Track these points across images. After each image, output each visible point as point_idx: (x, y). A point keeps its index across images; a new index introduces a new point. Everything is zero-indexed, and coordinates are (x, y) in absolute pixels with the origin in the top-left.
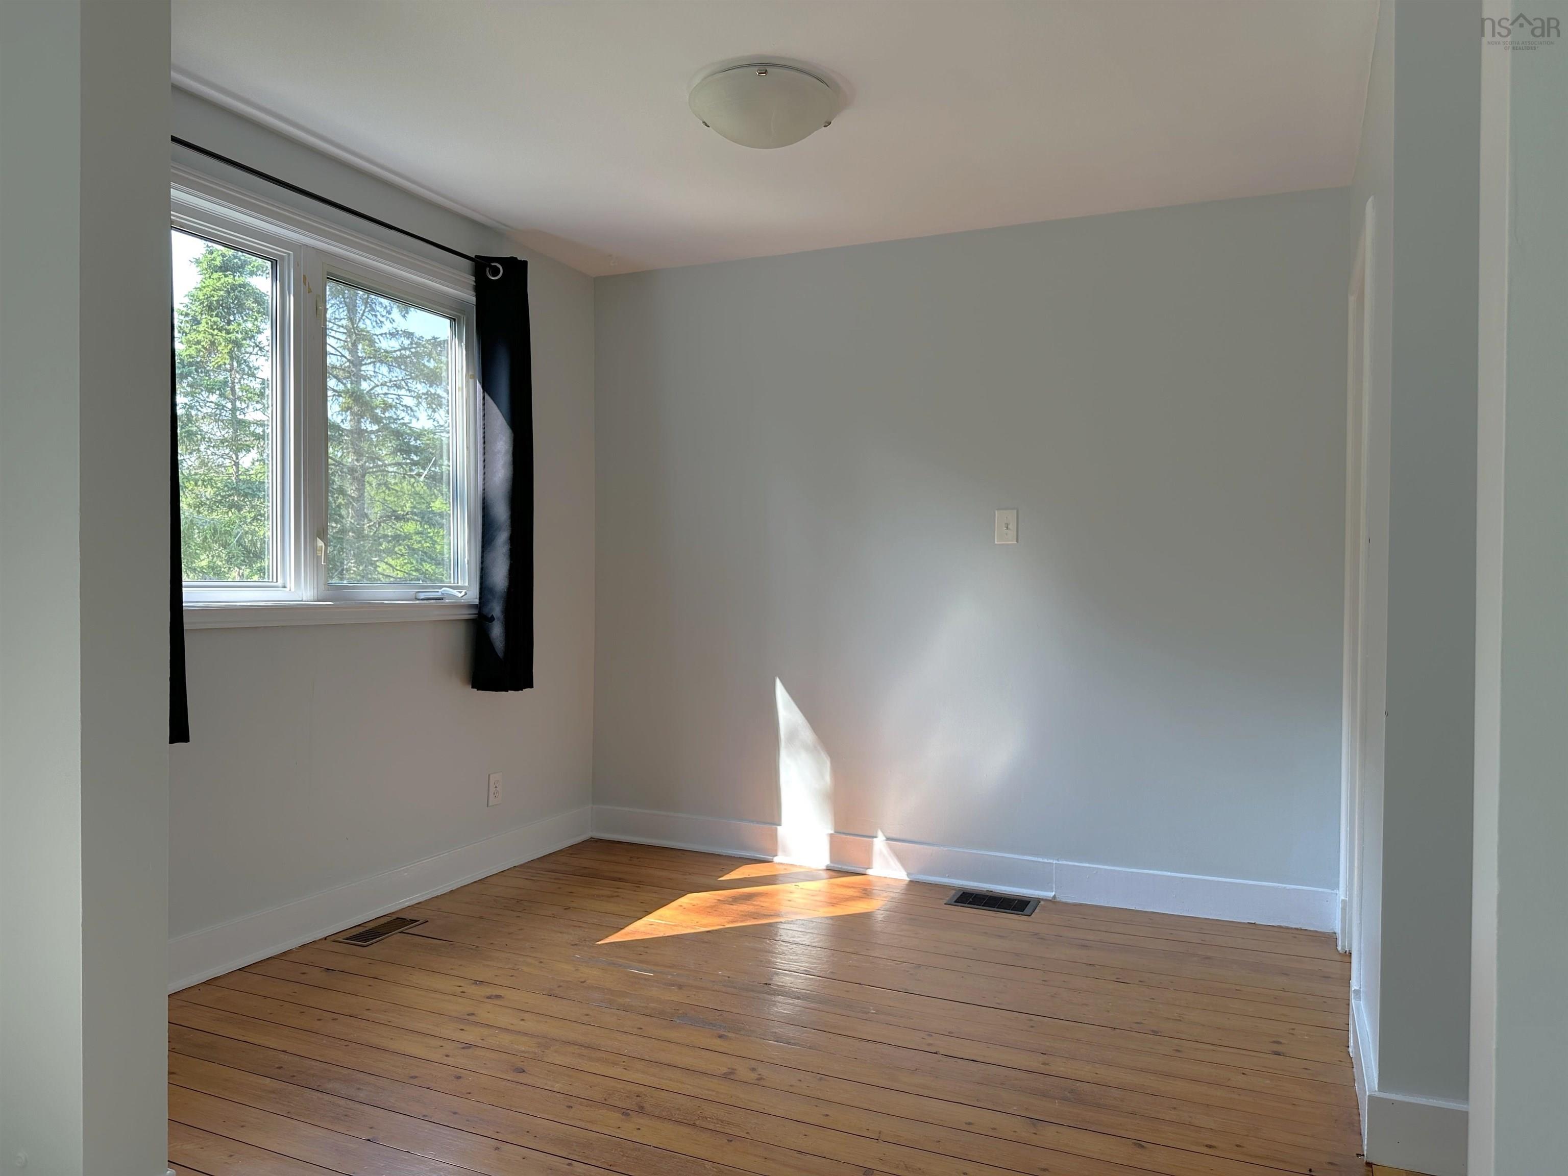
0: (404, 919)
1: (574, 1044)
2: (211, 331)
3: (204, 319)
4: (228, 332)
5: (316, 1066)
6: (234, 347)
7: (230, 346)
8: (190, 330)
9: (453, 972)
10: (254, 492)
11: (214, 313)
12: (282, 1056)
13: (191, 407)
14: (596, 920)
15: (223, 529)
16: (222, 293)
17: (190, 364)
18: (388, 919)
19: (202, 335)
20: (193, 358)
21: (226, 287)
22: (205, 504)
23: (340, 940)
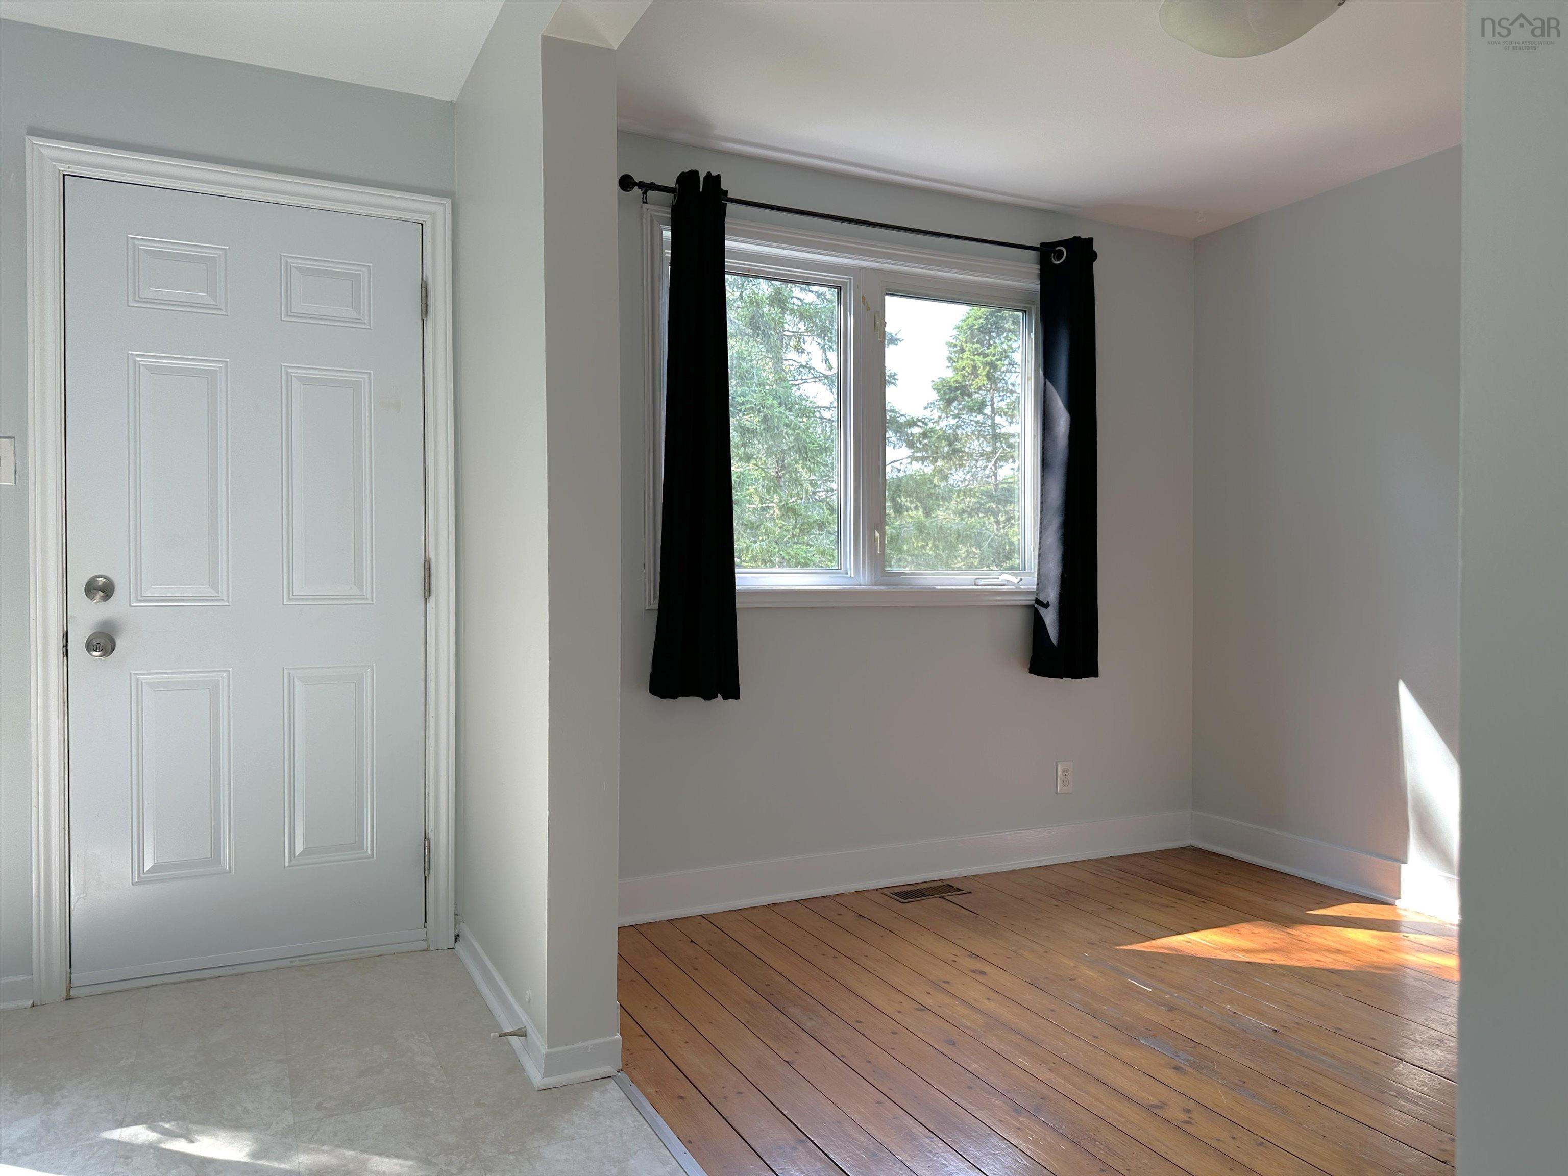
0: (952, 886)
1: (1017, 1032)
2: (972, 357)
3: (968, 347)
4: (986, 356)
5: (794, 991)
6: (990, 369)
7: (987, 368)
8: (958, 359)
9: (958, 942)
10: (1007, 497)
11: (975, 341)
12: (777, 977)
13: (958, 427)
14: (1131, 926)
15: (964, 533)
16: (981, 320)
17: (957, 389)
18: (940, 884)
19: (965, 362)
20: (959, 383)
21: (985, 315)
22: (967, 511)
23: (888, 893)
